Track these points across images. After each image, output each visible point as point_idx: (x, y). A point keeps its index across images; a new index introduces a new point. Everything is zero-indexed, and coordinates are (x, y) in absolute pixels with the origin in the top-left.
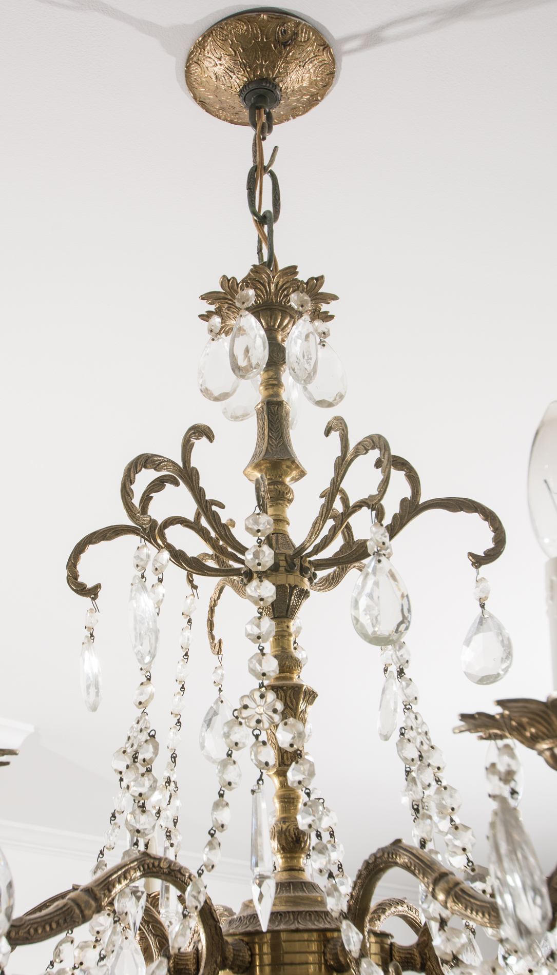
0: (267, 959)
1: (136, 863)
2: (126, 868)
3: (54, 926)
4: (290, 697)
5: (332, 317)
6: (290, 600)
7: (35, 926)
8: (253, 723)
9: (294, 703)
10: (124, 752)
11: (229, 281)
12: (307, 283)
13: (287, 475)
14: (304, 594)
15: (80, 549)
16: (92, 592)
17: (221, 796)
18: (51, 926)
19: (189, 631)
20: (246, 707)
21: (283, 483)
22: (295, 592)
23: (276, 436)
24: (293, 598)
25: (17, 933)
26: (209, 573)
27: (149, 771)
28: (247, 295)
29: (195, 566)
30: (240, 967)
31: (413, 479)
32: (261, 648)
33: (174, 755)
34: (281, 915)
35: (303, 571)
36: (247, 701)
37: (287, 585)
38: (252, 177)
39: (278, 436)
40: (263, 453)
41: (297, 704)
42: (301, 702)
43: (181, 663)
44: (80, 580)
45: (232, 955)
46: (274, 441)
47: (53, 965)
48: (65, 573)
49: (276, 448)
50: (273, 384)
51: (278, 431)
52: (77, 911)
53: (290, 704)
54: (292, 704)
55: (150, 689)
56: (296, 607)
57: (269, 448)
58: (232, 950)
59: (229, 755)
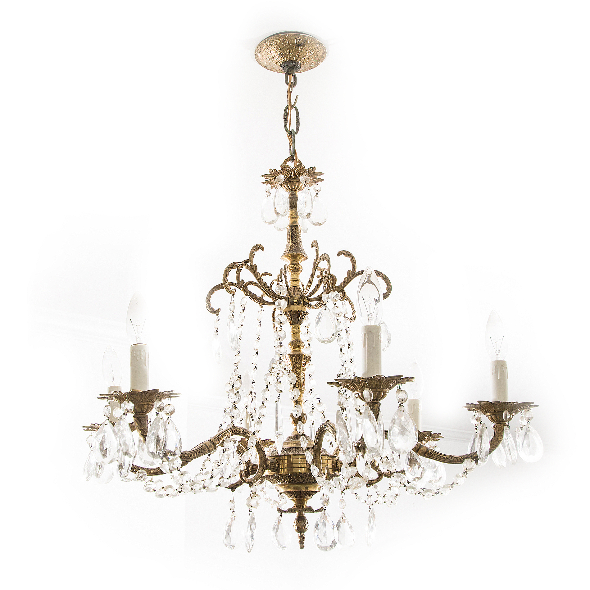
0: (286, 466)
1: (230, 430)
2: (226, 432)
3: (198, 453)
4: (298, 359)
5: (323, 180)
6: (299, 317)
7: (191, 454)
8: (276, 375)
9: (300, 362)
10: (229, 384)
11: (273, 170)
12: (308, 170)
13: (299, 260)
14: (305, 314)
15: (211, 292)
16: (217, 312)
17: (263, 403)
18: (196, 454)
19: (260, 327)
20: (273, 368)
21: (297, 264)
22: (301, 313)
23: (294, 242)
24: (300, 315)
25: (184, 456)
26: (266, 304)
27: (238, 392)
28: (281, 177)
29: (261, 301)
30: (273, 469)
31: (353, 262)
32: (280, 343)
33: (254, 382)
34: (291, 449)
35: (305, 304)
36: (274, 365)
37: (297, 311)
38: (286, 112)
40: (288, 251)
41: (301, 362)
42: (303, 360)
43: (256, 341)
44: (211, 307)
45: (270, 464)
47: (202, 470)
48: (205, 303)
49: (294, 248)
50: (294, 216)
51: (296, 239)
52: (207, 448)
53: (298, 362)
54: (299, 362)
55: (239, 357)
56: (302, 319)
57: (291, 248)
58: (270, 463)
59: (267, 387)
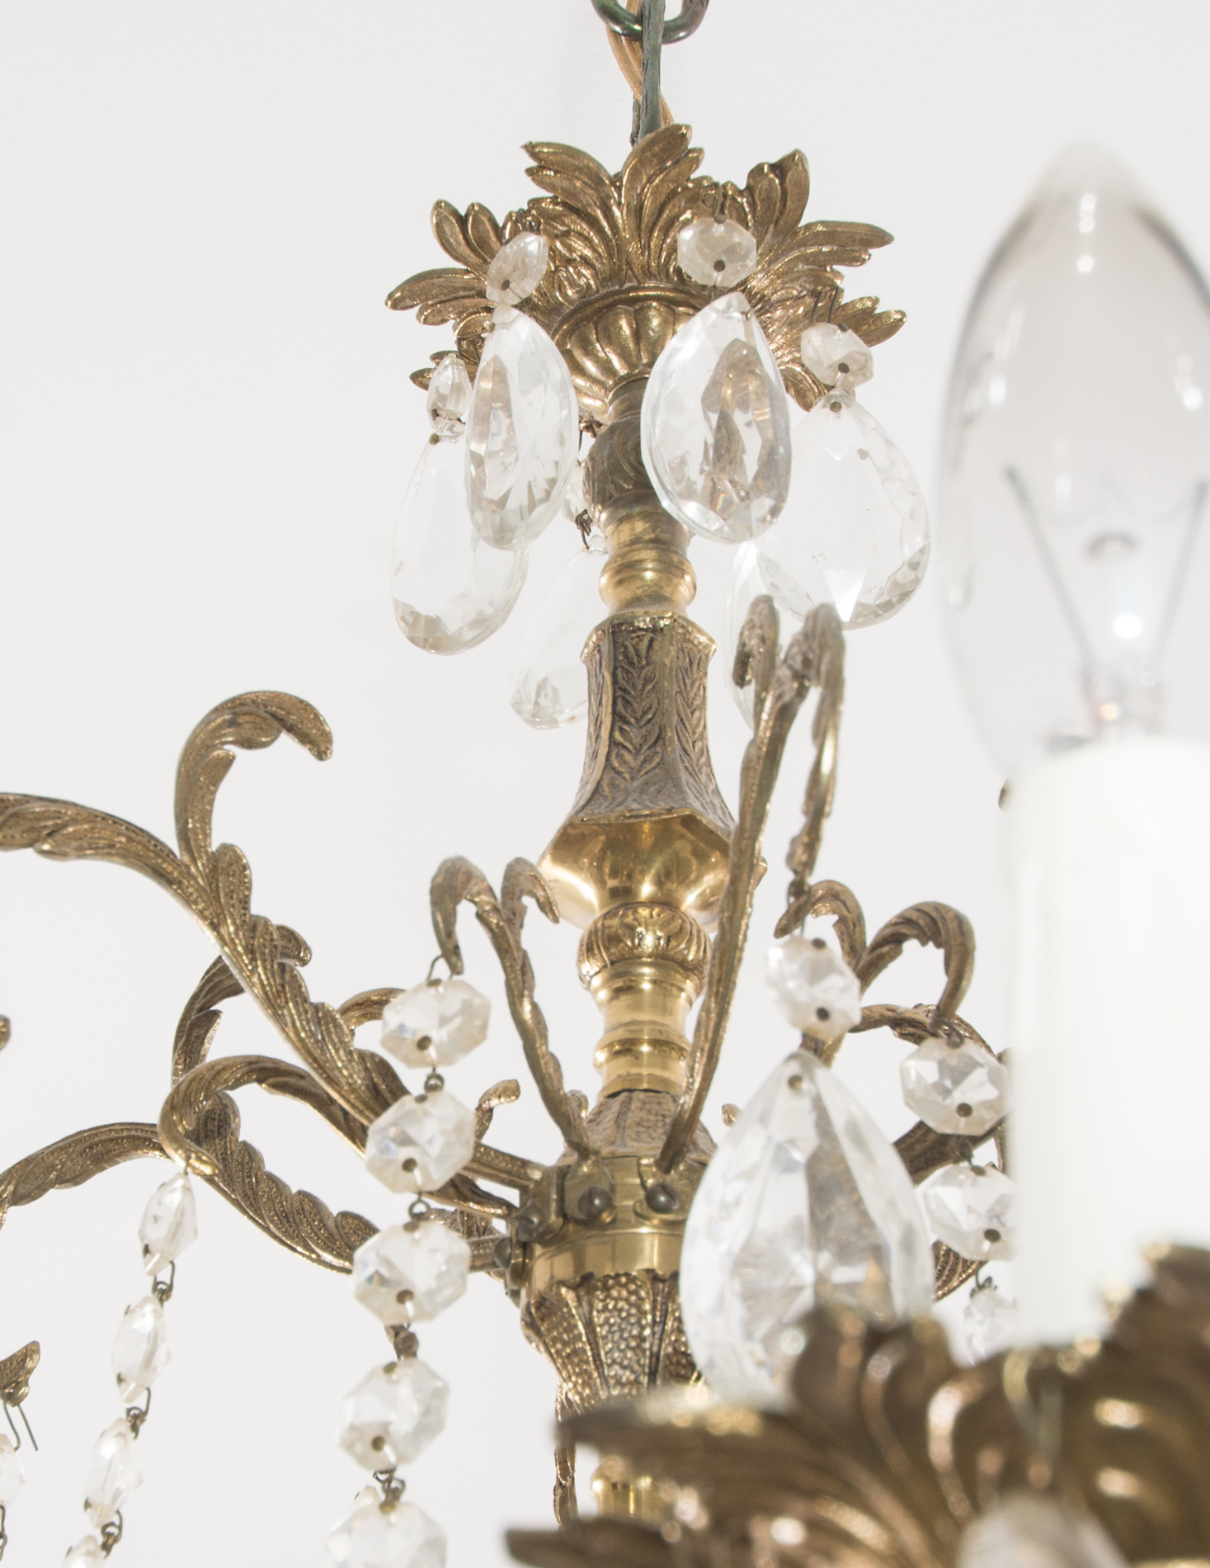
11: (462, 221)
12: (749, 189)
23: (637, 741)
28: (524, 252)
39: (645, 738)
46: (628, 757)
49: (632, 779)
50: (649, 561)
51: (649, 721)
